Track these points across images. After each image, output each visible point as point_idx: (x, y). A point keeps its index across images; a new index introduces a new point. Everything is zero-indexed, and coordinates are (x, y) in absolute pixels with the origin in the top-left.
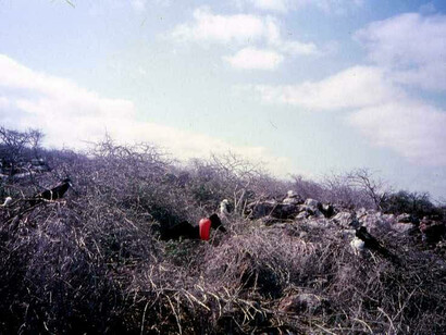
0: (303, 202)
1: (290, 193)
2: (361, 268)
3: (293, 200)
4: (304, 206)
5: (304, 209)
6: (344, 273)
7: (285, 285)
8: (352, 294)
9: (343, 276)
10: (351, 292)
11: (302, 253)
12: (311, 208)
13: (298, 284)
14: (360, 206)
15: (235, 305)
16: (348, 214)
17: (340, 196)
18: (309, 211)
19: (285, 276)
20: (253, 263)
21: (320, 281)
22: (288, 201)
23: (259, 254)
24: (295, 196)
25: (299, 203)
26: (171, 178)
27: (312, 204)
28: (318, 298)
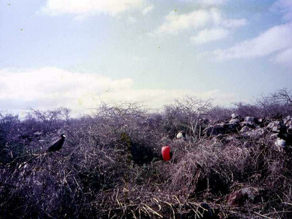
0: (243, 120)
1: (233, 115)
2: (286, 161)
3: (236, 120)
4: (244, 122)
5: (245, 125)
6: (274, 167)
7: (230, 183)
8: (283, 182)
9: (273, 169)
10: (282, 180)
11: (240, 157)
12: (250, 123)
13: (241, 181)
14: (286, 115)
15: (187, 208)
16: (277, 122)
17: (270, 111)
18: (248, 125)
19: (230, 176)
20: (203, 171)
21: (256, 176)
22: (232, 121)
23: (207, 163)
24: (237, 117)
25: (241, 121)
26: (151, 121)
27: (250, 120)
28: (256, 190)
